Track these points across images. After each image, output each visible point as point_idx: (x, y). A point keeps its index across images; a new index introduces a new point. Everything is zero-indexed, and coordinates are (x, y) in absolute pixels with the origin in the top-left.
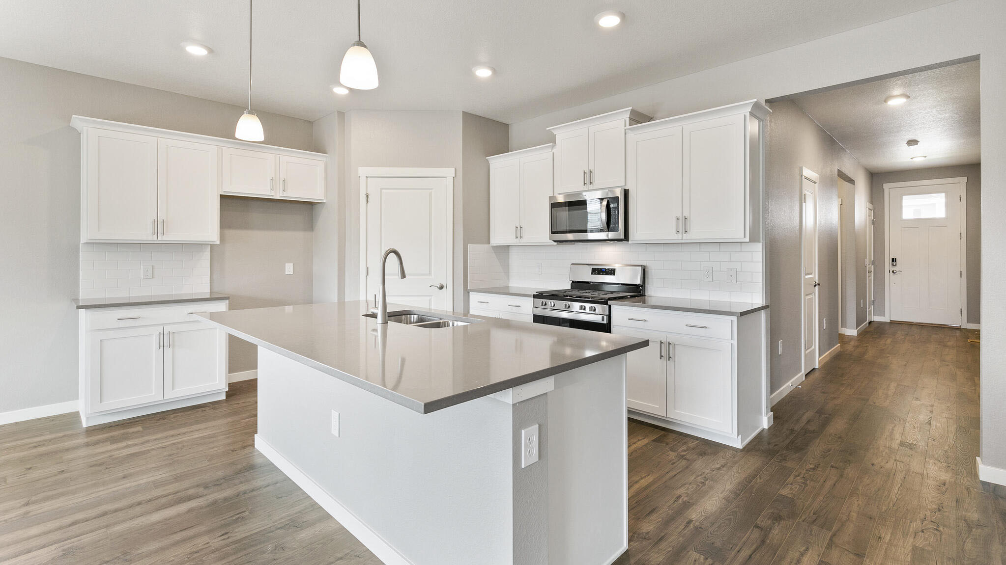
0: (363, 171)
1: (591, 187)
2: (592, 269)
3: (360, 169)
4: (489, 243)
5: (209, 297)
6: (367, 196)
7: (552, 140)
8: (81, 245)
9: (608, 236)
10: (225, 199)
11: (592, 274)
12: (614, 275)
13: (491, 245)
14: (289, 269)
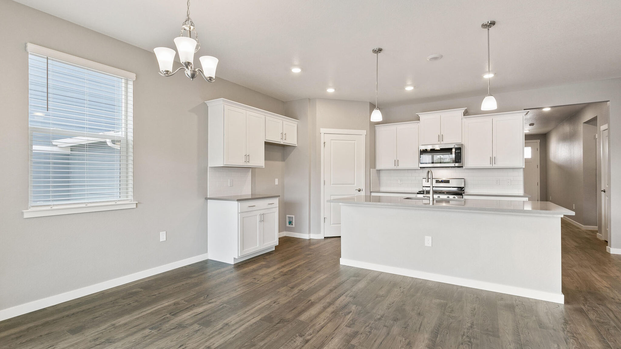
0: (323, 130)
1: (442, 142)
2: (436, 180)
3: (321, 129)
4: (375, 168)
5: (251, 197)
6: (324, 143)
7: (418, 119)
8: (208, 167)
9: (455, 165)
10: (267, 143)
11: (436, 183)
12: (449, 183)
13: (376, 169)
14: (277, 183)
